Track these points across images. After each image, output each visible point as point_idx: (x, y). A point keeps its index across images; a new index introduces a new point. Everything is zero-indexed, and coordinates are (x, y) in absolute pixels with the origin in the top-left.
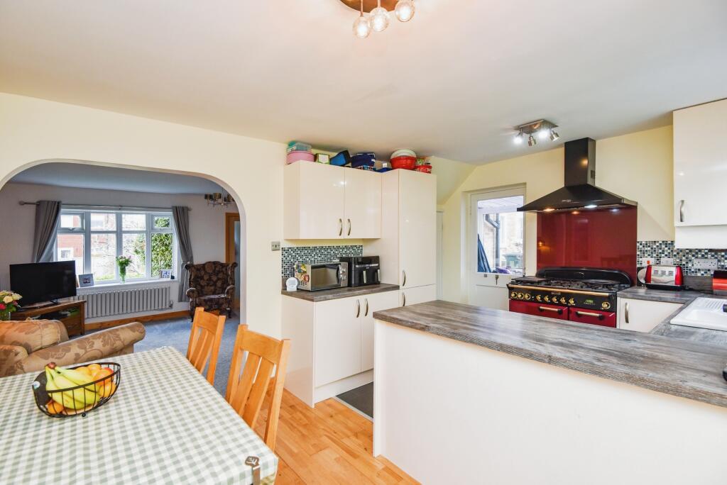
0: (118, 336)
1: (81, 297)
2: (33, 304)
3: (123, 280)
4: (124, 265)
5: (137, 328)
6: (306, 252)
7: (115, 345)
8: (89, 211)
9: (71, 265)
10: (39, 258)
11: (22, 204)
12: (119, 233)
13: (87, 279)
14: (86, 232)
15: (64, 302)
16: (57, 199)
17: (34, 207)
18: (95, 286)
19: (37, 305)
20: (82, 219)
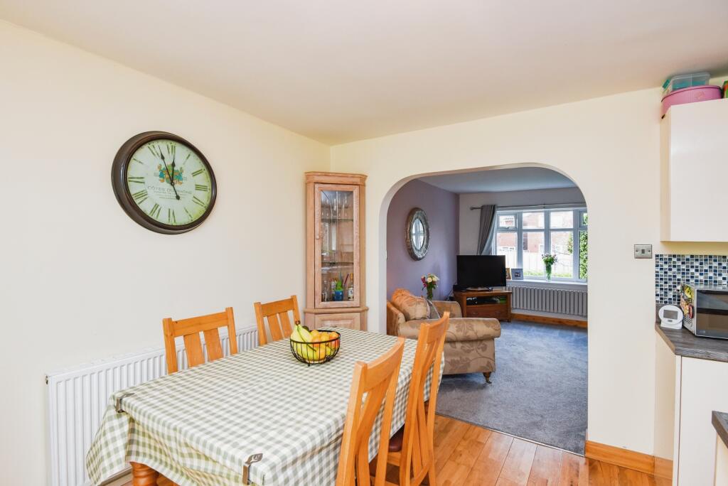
0: (472, 327)
1: (511, 289)
2: (476, 287)
3: (549, 278)
4: (549, 262)
5: (492, 325)
6: (715, 264)
7: (468, 334)
8: (521, 211)
9: (502, 259)
10: (481, 252)
11: (473, 209)
12: (547, 231)
13: (518, 273)
14: (519, 230)
15: (497, 290)
16: (493, 203)
17: (479, 210)
18: (525, 280)
19: (480, 289)
20: (516, 219)
